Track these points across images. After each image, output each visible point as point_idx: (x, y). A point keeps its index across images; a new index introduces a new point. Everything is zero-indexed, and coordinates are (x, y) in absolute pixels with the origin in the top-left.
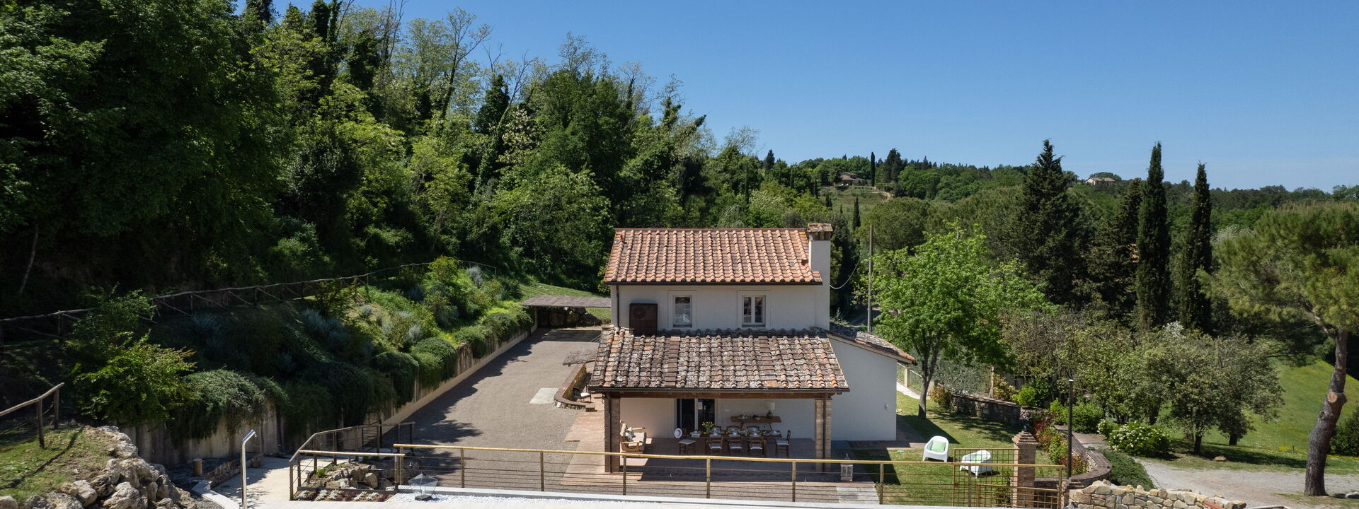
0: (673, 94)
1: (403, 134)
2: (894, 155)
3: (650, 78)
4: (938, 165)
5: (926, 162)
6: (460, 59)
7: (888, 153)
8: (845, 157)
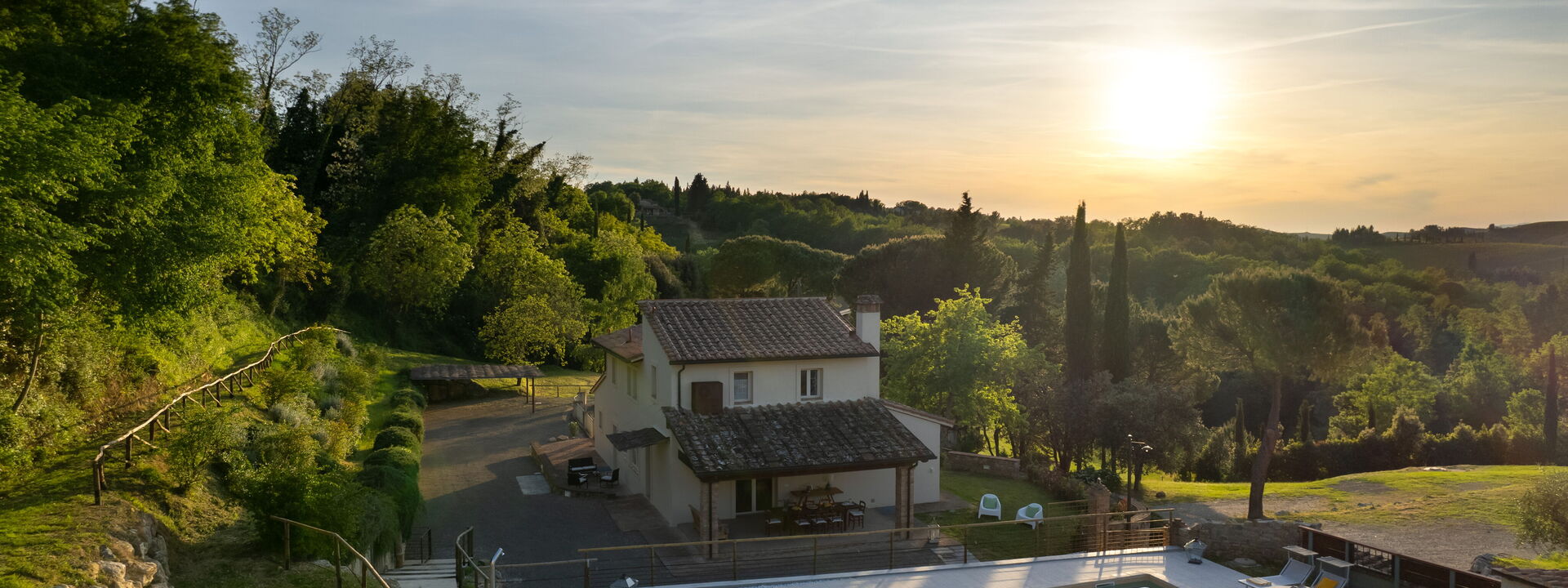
0: (507, 117)
1: (295, 179)
2: (699, 181)
3: (471, 94)
4: (742, 193)
5: (728, 188)
6: (277, 73)
7: (693, 178)
8: (636, 181)
